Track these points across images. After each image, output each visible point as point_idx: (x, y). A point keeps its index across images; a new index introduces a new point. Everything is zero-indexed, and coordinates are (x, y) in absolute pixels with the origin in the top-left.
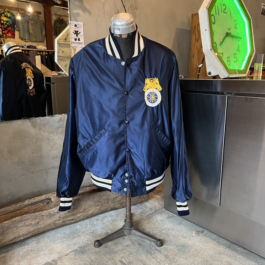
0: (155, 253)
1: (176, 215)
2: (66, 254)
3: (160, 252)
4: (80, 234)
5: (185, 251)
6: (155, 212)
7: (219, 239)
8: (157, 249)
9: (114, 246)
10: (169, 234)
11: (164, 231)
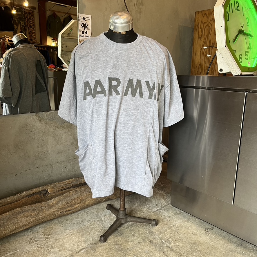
0: (167, 251)
1: (183, 212)
2: (77, 252)
3: (173, 250)
4: (89, 230)
5: (197, 249)
6: (162, 208)
7: (229, 237)
8: (169, 247)
9: (125, 244)
10: (179, 231)
11: (173, 228)
